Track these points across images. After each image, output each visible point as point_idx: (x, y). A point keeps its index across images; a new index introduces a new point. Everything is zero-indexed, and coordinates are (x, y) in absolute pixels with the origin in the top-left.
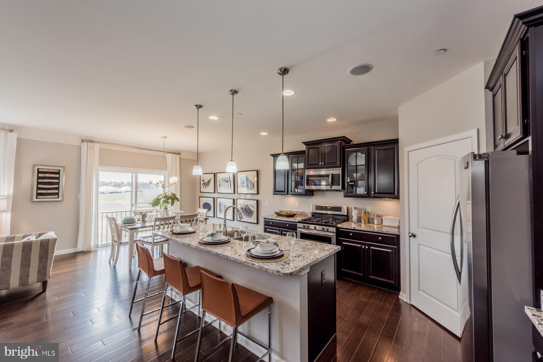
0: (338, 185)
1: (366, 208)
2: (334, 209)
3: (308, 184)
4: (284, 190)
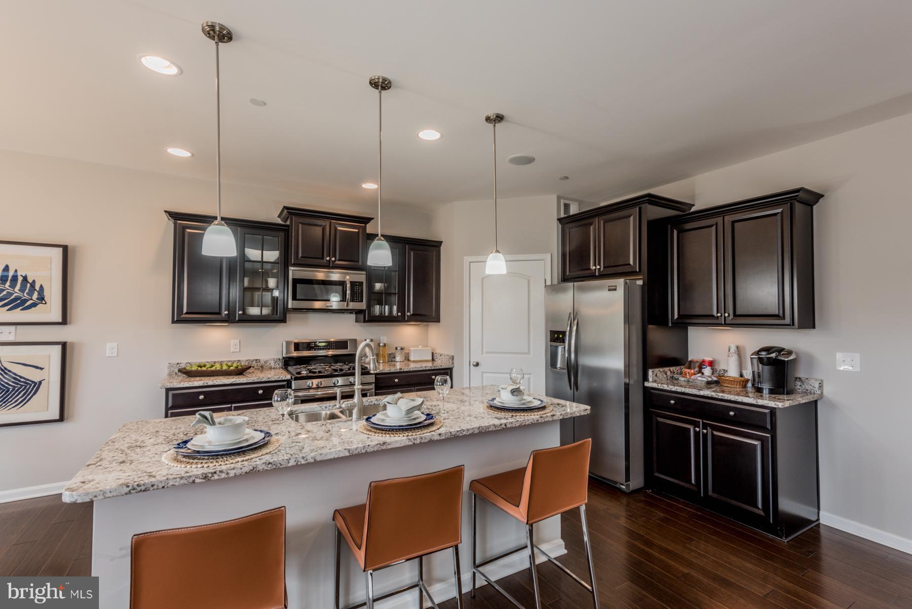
0: (360, 302)
1: (381, 339)
2: (333, 346)
3: (298, 298)
4: (217, 311)
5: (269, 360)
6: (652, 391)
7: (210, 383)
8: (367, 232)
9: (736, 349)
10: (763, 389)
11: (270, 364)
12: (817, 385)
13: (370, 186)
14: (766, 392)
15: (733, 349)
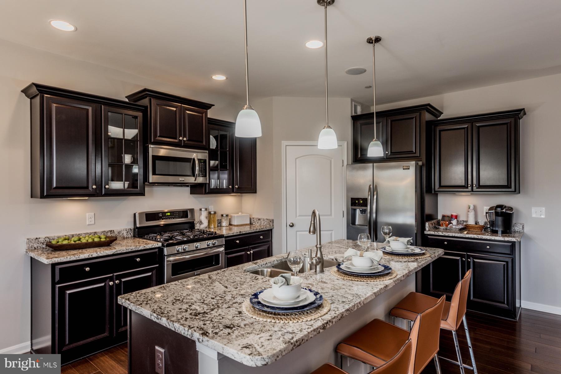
0: (205, 176)
1: (212, 208)
2: (177, 215)
3: (156, 173)
4: (85, 185)
5: (122, 231)
6: (429, 237)
7: (95, 255)
8: (208, 117)
9: (473, 207)
10: (498, 231)
11: (123, 234)
12: (521, 227)
13: (219, 78)
14: (500, 232)
15: (472, 207)
